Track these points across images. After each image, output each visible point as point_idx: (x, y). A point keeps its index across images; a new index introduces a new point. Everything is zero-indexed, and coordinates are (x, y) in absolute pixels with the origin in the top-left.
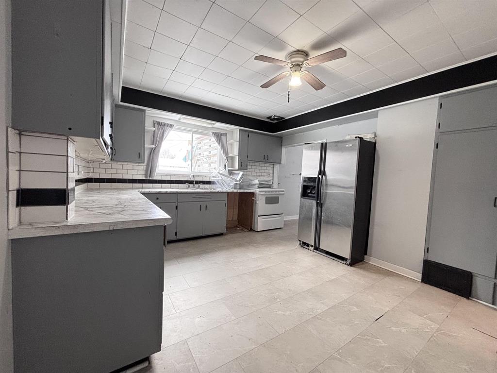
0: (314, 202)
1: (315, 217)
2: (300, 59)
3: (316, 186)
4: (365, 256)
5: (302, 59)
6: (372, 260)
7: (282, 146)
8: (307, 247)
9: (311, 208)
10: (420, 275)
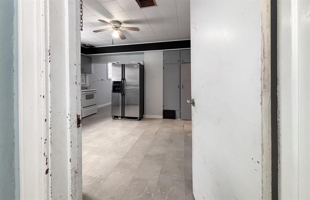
0: (120, 94)
1: (121, 102)
2: (118, 25)
3: (121, 85)
4: (144, 115)
5: (119, 26)
6: (146, 116)
7: (91, 62)
8: (117, 118)
9: (119, 97)
10: (162, 116)
